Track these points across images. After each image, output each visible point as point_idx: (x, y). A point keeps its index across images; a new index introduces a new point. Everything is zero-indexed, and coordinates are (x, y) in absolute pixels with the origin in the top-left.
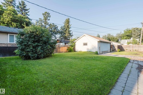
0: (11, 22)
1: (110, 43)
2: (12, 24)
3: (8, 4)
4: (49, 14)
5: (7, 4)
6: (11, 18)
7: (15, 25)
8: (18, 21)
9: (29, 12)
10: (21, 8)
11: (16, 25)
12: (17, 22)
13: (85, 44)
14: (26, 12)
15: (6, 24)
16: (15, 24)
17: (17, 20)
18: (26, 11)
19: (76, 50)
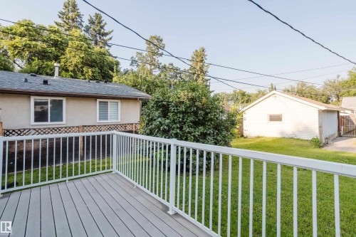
0: (82, 68)
1: (338, 112)
2: (82, 72)
3: (67, 24)
4: (161, 40)
5: (65, 24)
6: (83, 58)
7: (90, 73)
8: (96, 62)
9: (111, 39)
10: (94, 30)
11: (93, 72)
12: (94, 66)
13: (275, 118)
14: (103, 40)
15: (71, 71)
16: (89, 71)
17: (94, 61)
18: (104, 38)
19: (245, 133)
